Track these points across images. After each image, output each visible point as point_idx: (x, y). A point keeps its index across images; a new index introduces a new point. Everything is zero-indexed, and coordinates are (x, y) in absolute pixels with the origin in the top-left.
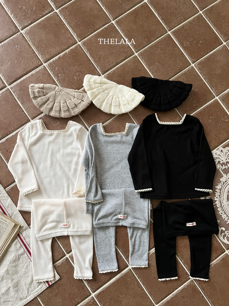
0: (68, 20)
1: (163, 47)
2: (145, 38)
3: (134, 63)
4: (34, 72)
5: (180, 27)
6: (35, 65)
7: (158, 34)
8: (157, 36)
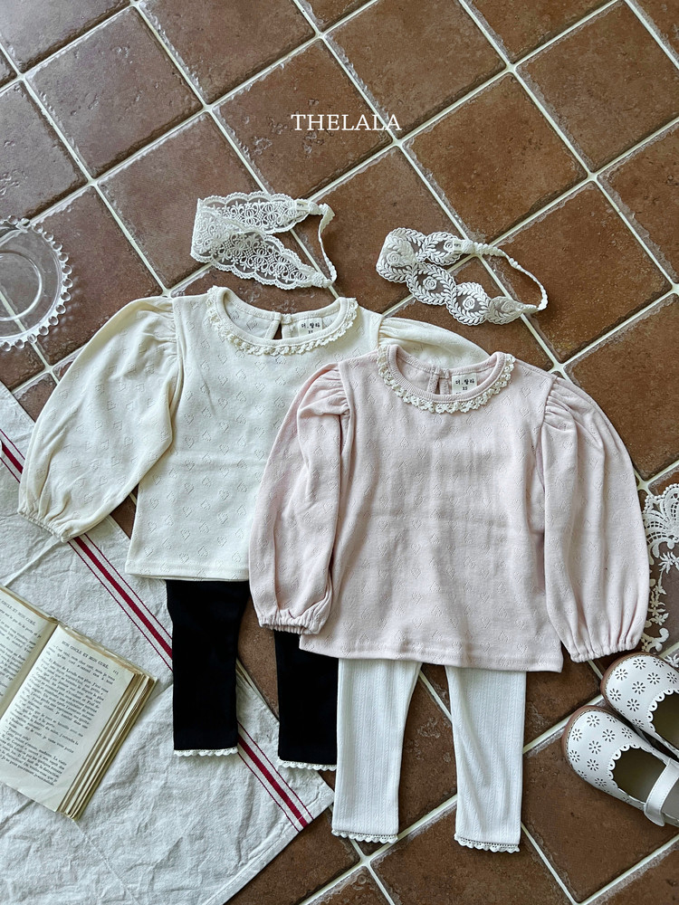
4: (175, 134)
6: (178, 109)
8: (584, 6)
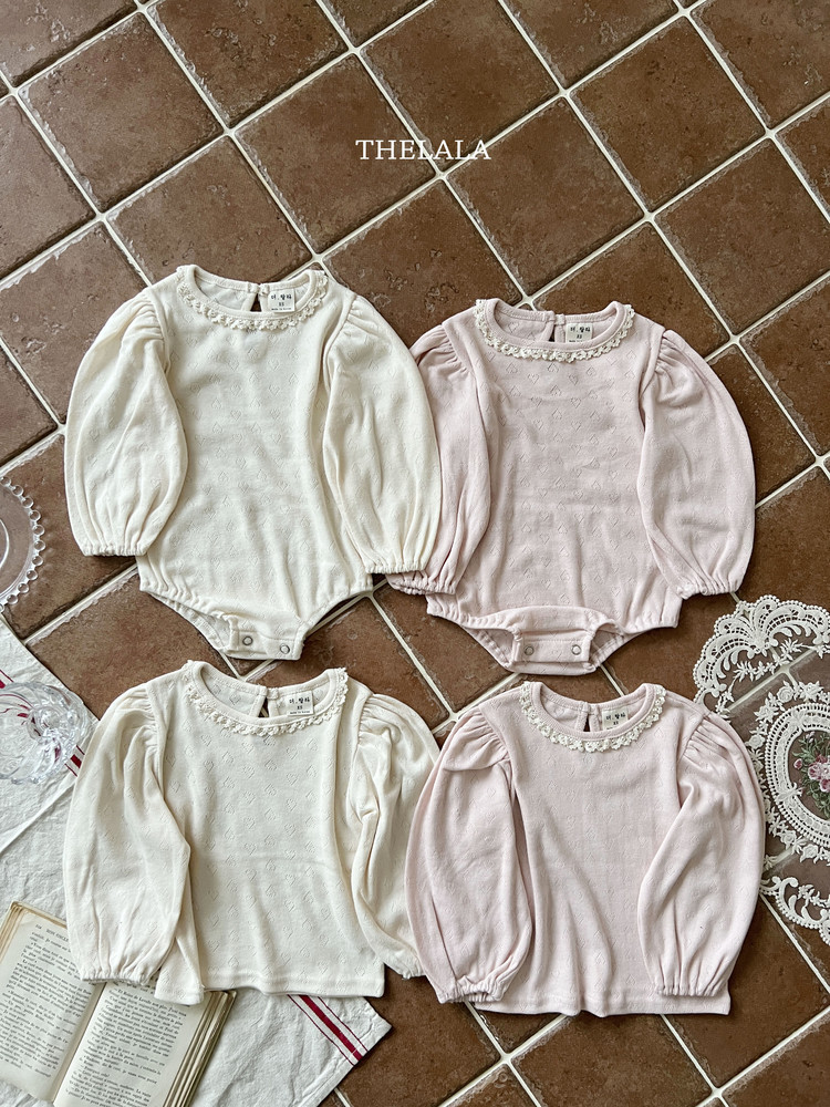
0: (399, 88)
1: (747, 187)
2: (682, 157)
3: (644, 250)
5: (811, 112)
6: (284, 259)
7: (732, 142)
8: (729, 147)
